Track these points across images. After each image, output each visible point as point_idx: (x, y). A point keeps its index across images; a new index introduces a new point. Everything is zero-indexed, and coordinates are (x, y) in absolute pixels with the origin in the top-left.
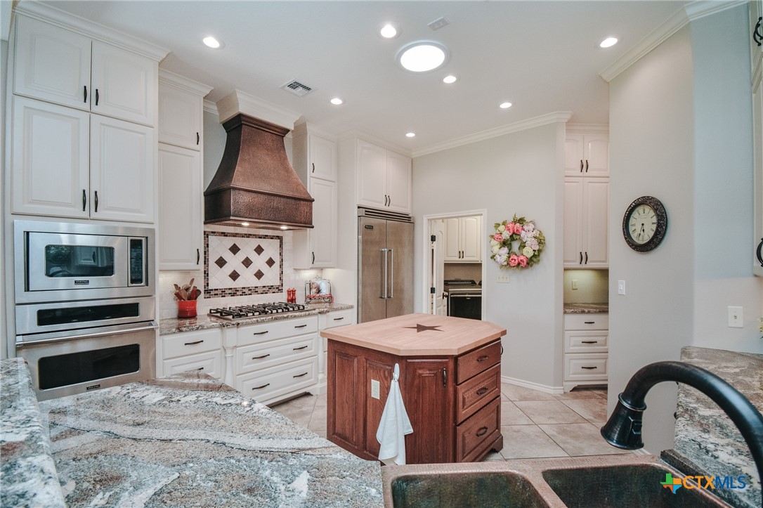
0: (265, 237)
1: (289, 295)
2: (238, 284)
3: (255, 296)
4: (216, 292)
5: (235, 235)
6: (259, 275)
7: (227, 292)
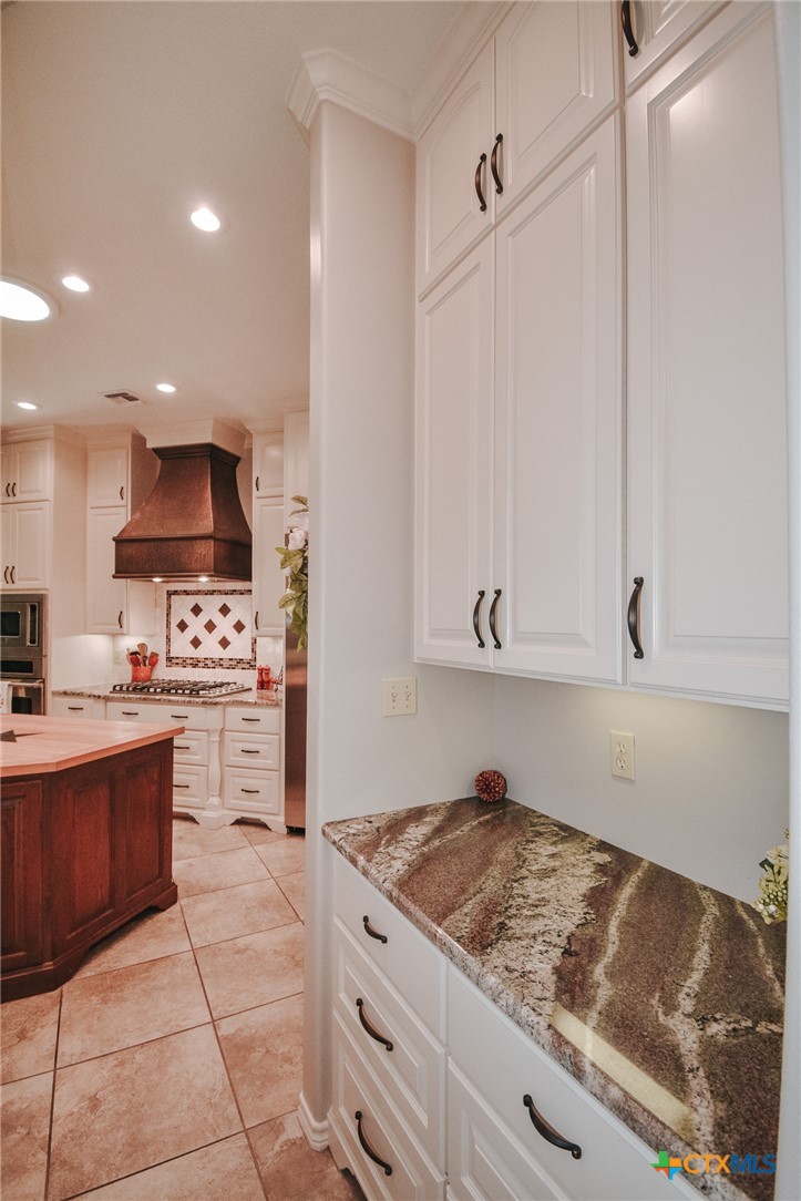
0: (233, 592)
1: (261, 674)
2: (200, 653)
3: (218, 670)
4: (177, 661)
5: (198, 593)
6: (224, 643)
7: (189, 661)
